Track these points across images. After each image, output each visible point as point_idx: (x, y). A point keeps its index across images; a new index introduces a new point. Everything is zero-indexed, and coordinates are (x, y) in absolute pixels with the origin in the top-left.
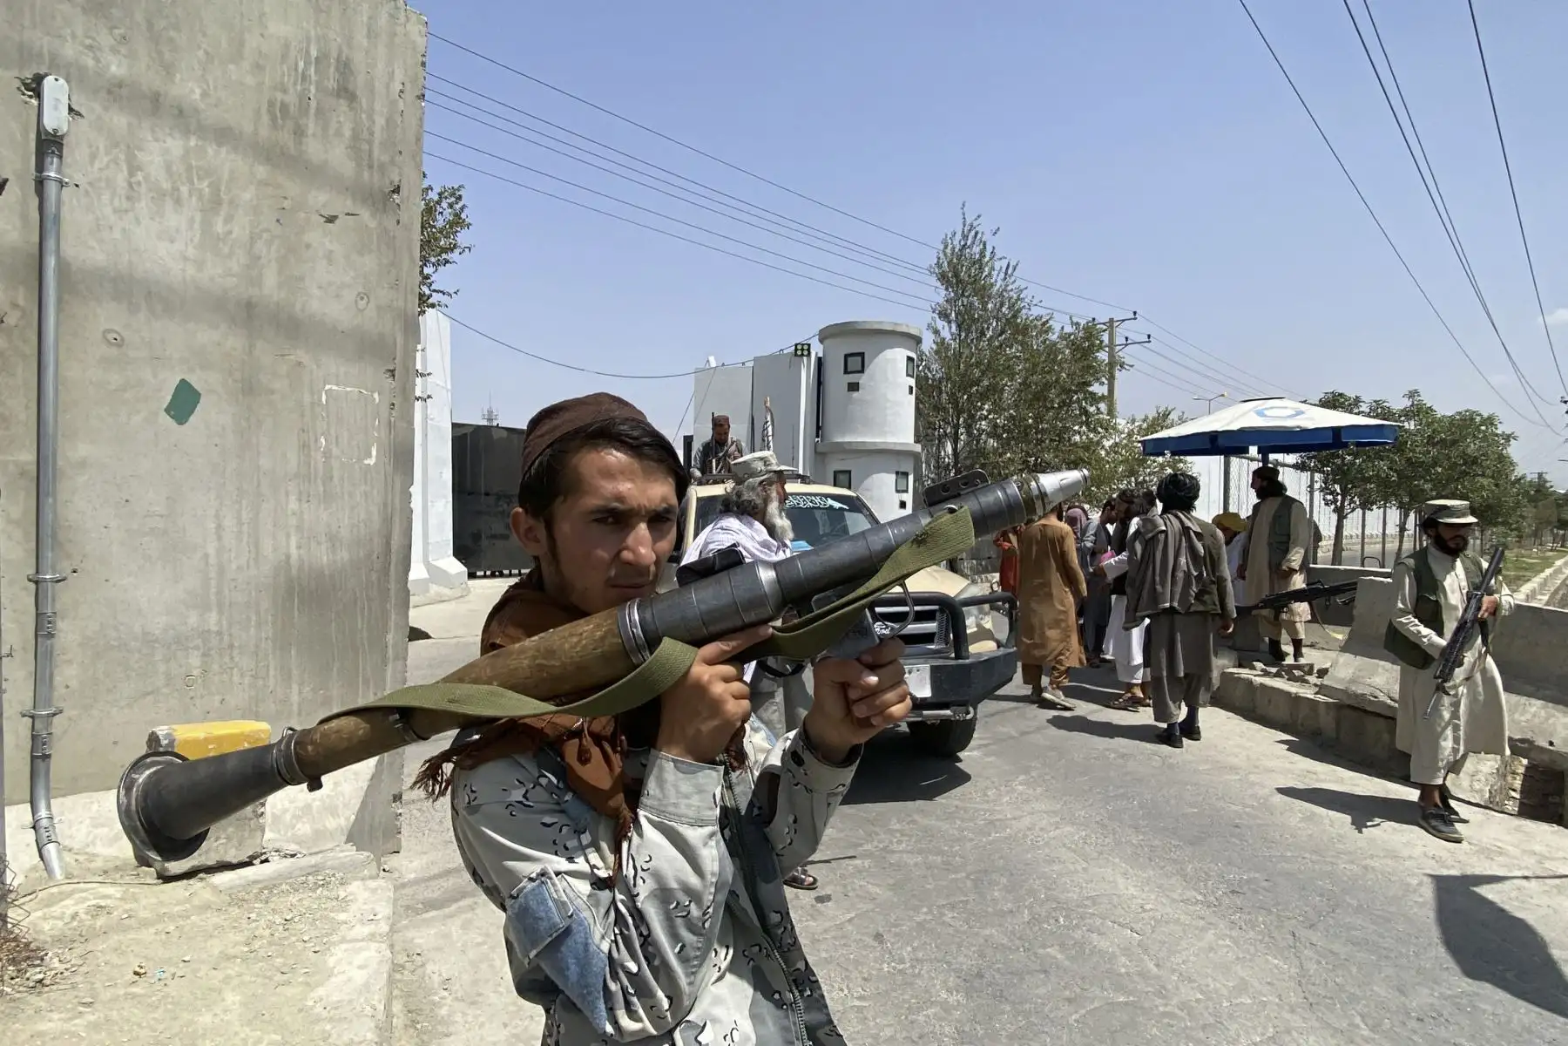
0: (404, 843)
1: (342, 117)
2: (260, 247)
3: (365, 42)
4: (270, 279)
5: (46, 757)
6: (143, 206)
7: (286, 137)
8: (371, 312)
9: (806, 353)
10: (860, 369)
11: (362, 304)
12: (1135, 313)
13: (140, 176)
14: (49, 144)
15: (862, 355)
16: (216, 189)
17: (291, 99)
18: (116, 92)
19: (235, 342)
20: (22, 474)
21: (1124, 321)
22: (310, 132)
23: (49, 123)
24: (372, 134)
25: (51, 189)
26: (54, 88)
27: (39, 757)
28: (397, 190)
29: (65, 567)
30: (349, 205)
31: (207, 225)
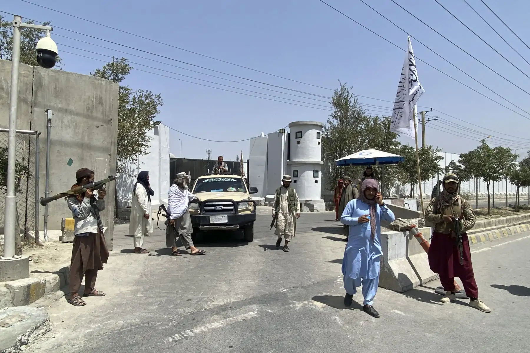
0: (113, 249)
1: (100, 108)
2: (84, 134)
3: (105, 93)
4: (86, 139)
5: (46, 223)
6: (64, 128)
7: (89, 113)
8: (106, 143)
9: (283, 132)
10: (300, 137)
11: (104, 142)
12: (431, 109)
13: (63, 124)
14: (49, 121)
15: (301, 132)
16: (76, 124)
17: (90, 106)
18: (60, 110)
19: (80, 151)
20: (44, 175)
21: (427, 112)
22: (94, 111)
23: (49, 118)
24: (106, 109)
25: (49, 128)
26: (50, 112)
27: (45, 223)
28: (111, 120)
29: (50, 191)
30: (101, 124)
31: (75, 131)
